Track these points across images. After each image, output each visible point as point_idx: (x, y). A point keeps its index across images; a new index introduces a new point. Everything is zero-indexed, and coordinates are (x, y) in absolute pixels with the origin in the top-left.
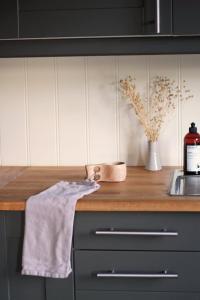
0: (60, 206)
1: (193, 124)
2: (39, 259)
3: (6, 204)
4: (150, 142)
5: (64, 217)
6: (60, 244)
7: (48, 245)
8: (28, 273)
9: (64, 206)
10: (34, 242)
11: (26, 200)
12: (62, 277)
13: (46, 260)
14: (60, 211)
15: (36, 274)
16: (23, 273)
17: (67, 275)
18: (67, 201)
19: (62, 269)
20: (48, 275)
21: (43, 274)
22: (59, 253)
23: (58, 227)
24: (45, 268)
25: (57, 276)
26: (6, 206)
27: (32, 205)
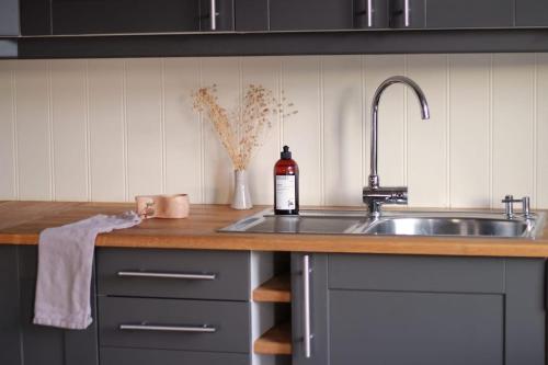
0: (78, 240)
1: (286, 148)
2: (53, 304)
3: (17, 236)
4: (236, 171)
5: (81, 253)
6: (77, 286)
7: (64, 286)
8: (40, 322)
9: (82, 239)
10: (48, 282)
11: (39, 233)
12: (80, 327)
13: (61, 306)
14: (77, 246)
15: (49, 323)
16: (35, 322)
17: (86, 327)
18: (86, 234)
19: (80, 317)
20: (63, 325)
21: (57, 324)
22: (76, 297)
23: (75, 266)
24: (60, 317)
25: (73, 327)
26: (17, 239)
27: (47, 240)
